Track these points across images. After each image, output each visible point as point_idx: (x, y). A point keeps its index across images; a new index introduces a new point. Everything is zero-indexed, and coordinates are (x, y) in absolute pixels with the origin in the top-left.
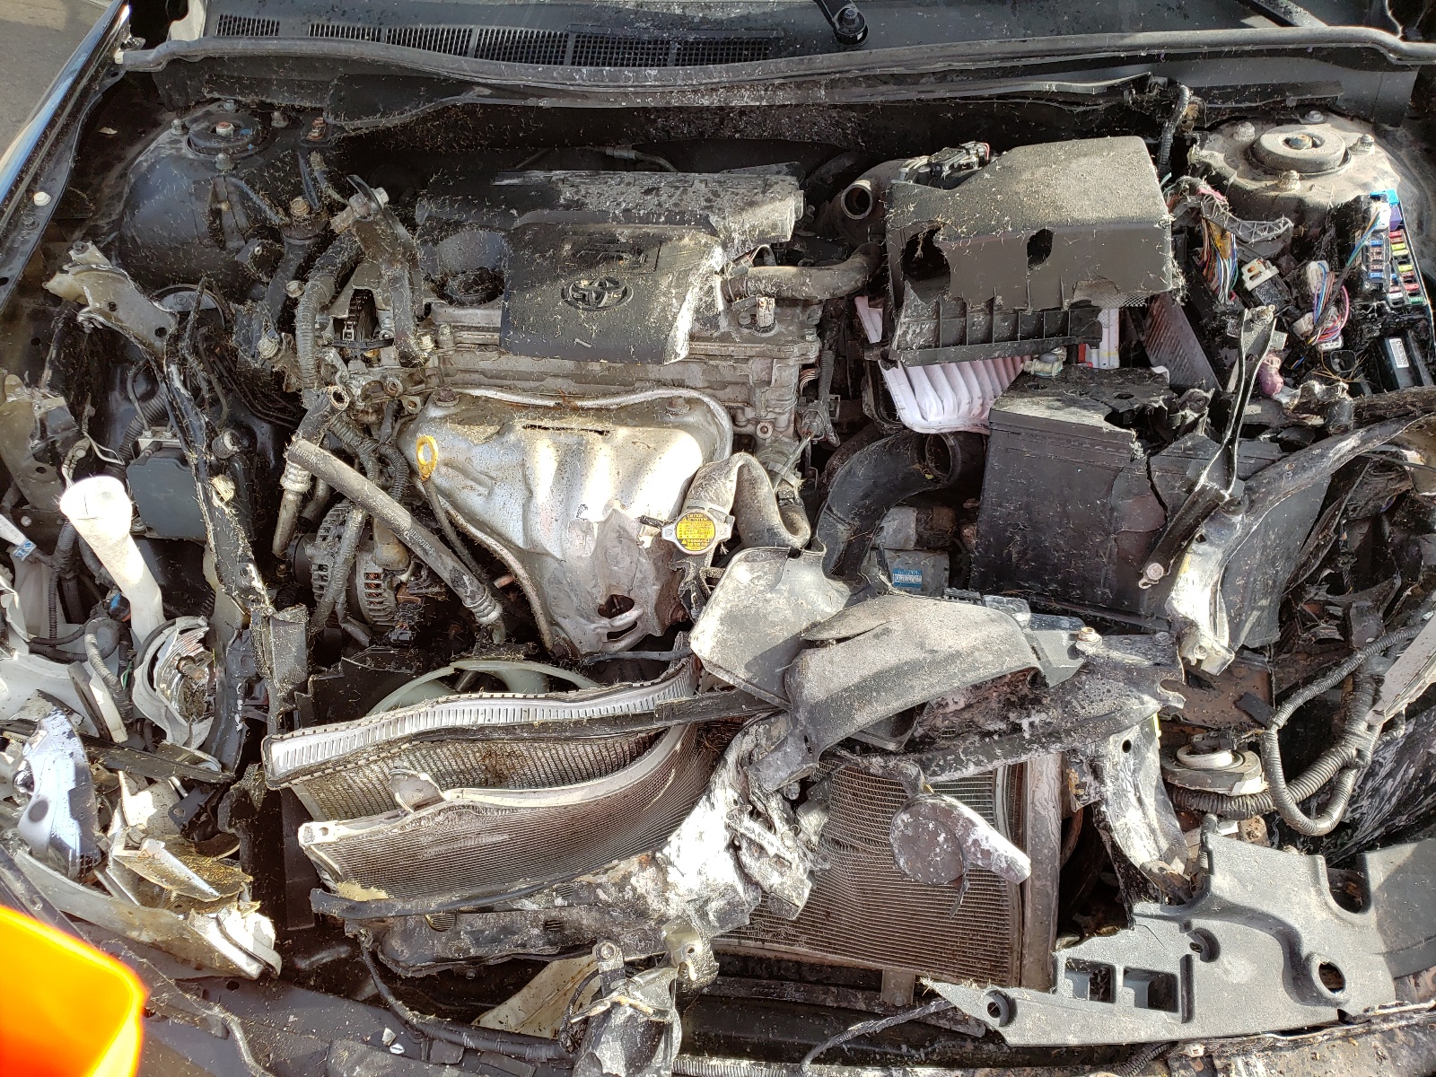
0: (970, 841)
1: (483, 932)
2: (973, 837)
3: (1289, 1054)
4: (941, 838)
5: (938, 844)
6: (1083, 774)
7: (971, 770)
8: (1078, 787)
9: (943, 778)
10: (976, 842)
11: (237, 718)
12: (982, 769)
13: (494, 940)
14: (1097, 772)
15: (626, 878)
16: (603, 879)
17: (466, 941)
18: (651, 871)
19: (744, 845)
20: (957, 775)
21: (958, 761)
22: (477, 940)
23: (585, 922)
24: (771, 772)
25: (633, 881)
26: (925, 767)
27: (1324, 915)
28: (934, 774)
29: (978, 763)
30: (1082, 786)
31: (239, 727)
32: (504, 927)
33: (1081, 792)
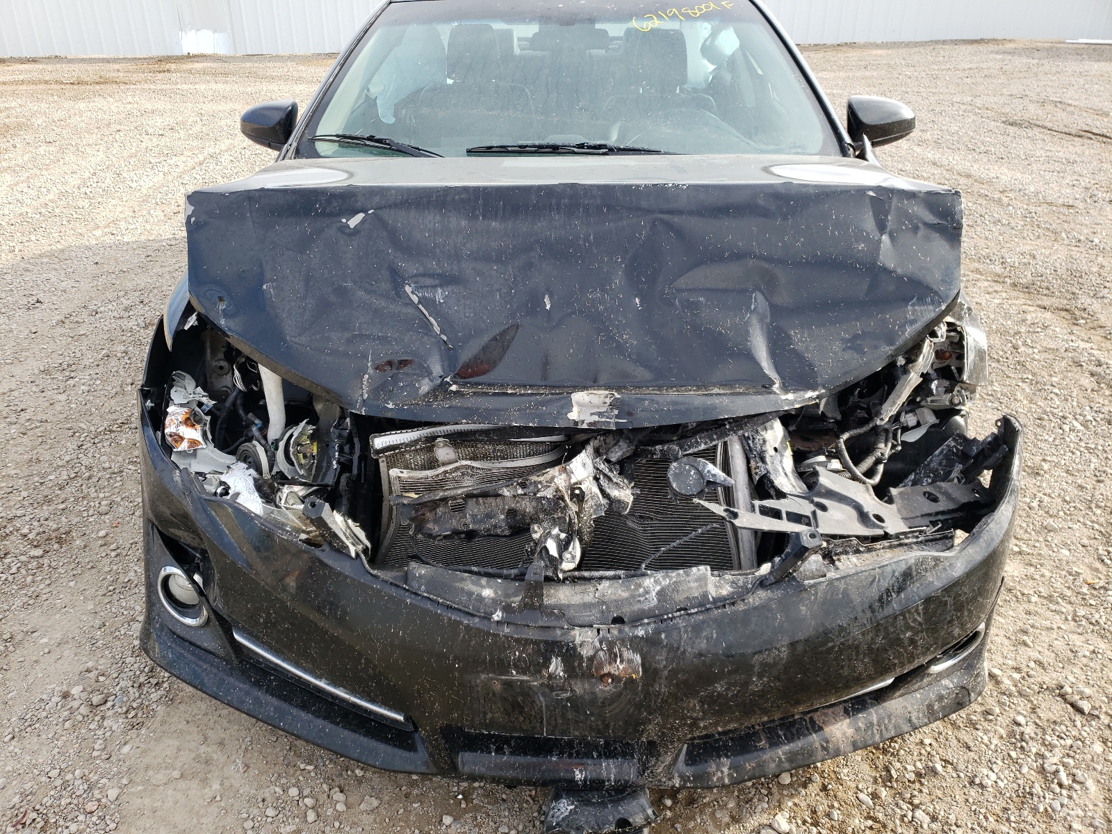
0: (706, 471)
1: (477, 516)
2: (707, 469)
3: (866, 555)
4: (692, 473)
5: (691, 476)
6: (757, 463)
7: (703, 447)
8: (755, 469)
9: (690, 451)
10: (709, 471)
11: (334, 462)
12: (707, 446)
13: (481, 521)
14: (763, 460)
15: (553, 478)
16: (541, 479)
17: (469, 519)
18: (564, 476)
19: (601, 477)
20: (696, 450)
21: (697, 442)
22: (474, 519)
23: (527, 510)
24: (613, 455)
25: (556, 480)
26: (681, 448)
27: (873, 502)
28: (686, 450)
29: (705, 444)
30: (758, 467)
31: (335, 467)
32: (487, 514)
33: (757, 471)
